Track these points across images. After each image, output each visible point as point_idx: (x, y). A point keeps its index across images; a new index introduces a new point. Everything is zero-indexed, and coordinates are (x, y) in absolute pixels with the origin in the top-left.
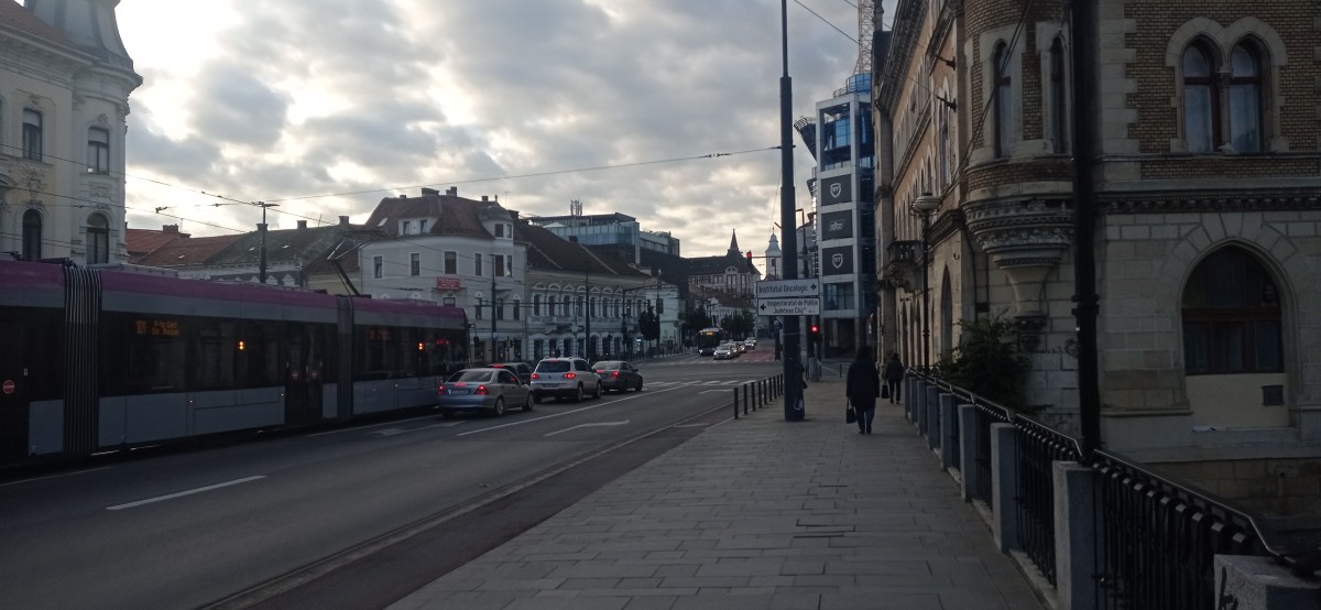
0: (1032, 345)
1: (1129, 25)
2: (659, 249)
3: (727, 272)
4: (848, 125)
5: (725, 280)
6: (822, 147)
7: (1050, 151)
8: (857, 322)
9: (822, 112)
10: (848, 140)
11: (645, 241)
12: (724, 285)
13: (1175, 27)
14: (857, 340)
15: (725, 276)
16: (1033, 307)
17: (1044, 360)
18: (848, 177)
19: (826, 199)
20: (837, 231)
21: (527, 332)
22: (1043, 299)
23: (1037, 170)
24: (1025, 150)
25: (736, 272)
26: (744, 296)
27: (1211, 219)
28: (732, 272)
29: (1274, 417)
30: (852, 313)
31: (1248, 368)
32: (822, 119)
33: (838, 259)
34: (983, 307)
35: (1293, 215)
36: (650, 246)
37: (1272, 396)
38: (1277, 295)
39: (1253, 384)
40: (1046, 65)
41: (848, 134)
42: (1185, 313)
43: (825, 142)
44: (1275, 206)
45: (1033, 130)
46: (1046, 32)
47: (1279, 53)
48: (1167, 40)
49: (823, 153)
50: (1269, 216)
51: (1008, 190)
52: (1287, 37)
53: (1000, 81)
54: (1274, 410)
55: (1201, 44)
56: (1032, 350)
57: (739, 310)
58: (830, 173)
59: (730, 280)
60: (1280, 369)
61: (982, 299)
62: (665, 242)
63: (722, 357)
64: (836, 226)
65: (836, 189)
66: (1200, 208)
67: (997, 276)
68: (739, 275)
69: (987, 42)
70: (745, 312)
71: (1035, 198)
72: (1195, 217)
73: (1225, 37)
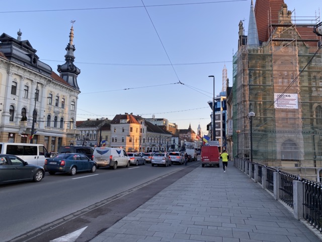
4: (220, 103)
10: (220, 106)
11: (170, 125)
15: (187, 134)
21: (146, 146)
25: (190, 133)
26: (192, 139)
30: (220, 146)
33: (217, 133)
62: (174, 125)
64: (217, 125)
65: (217, 117)
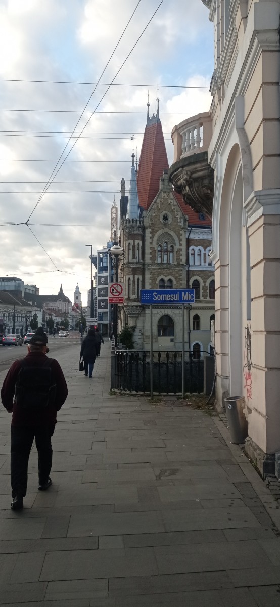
0: (134, 331)
1: (150, 276)
2: (31, 292)
3: (58, 302)
4: (107, 259)
5: (57, 305)
6: (99, 266)
7: (137, 297)
8: (108, 325)
9: (99, 253)
10: (107, 264)
11: (26, 289)
12: (56, 308)
13: (158, 277)
14: (108, 331)
15: (57, 303)
16: (134, 324)
17: (136, 334)
18: (107, 276)
19: (100, 283)
20: (103, 294)
22: (136, 323)
23: (135, 301)
24: (133, 297)
25: (61, 302)
26: (65, 312)
27: (162, 310)
28: (60, 302)
29: (172, 344)
30: (107, 322)
31: (169, 336)
32: (99, 256)
33: (103, 304)
34: (127, 324)
35: (176, 310)
36: (27, 291)
37: (172, 340)
38: (173, 323)
39: (169, 338)
40: (136, 283)
41: (107, 262)
42: (158, 326)
43: (99, 264)
44: (173, 308)
45: (134, 294)
46: (136, 277)
47: (175, 282)
48: (156, 279)
49: (99, 267)
50: (172, 310)
51: (130, 304)
52: (176, 279)
53: (129, 284)
54: (172, 343)
55: (162, 280)
56: (134, 332)
57: (63, 318)
58: (100, 275)
59: (60, 305)
60: (174, 336)
61: (127, 322)
62: (34, 289)
63: (61, 336)
64: (103, 293)
65: (103, 280)
66: (161, 308)
67: (129, 318)
68: (63, 303)
69: (127, 277)
70: (65, 320)
71: (134, 306)
72: (160, 310)
73: (166, 279)
